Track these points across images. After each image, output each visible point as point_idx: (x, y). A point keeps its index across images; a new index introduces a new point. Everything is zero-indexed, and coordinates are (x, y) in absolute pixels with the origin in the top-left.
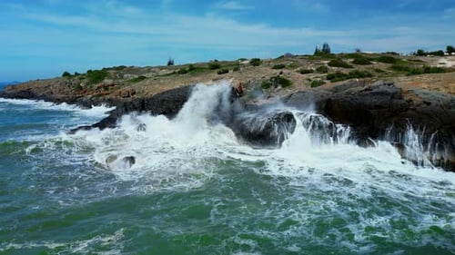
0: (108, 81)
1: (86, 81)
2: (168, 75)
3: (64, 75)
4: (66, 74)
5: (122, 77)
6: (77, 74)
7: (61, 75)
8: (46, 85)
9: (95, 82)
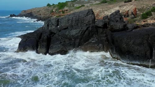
0: (66, 8)
1: (56, 8)
2: (98, 4)
3: (47, 5)
4: (49, 5)
5: (73, 6)
6: (53, 5)
7: (46, 6)
8: (38, 10)
9: (60, 9)
